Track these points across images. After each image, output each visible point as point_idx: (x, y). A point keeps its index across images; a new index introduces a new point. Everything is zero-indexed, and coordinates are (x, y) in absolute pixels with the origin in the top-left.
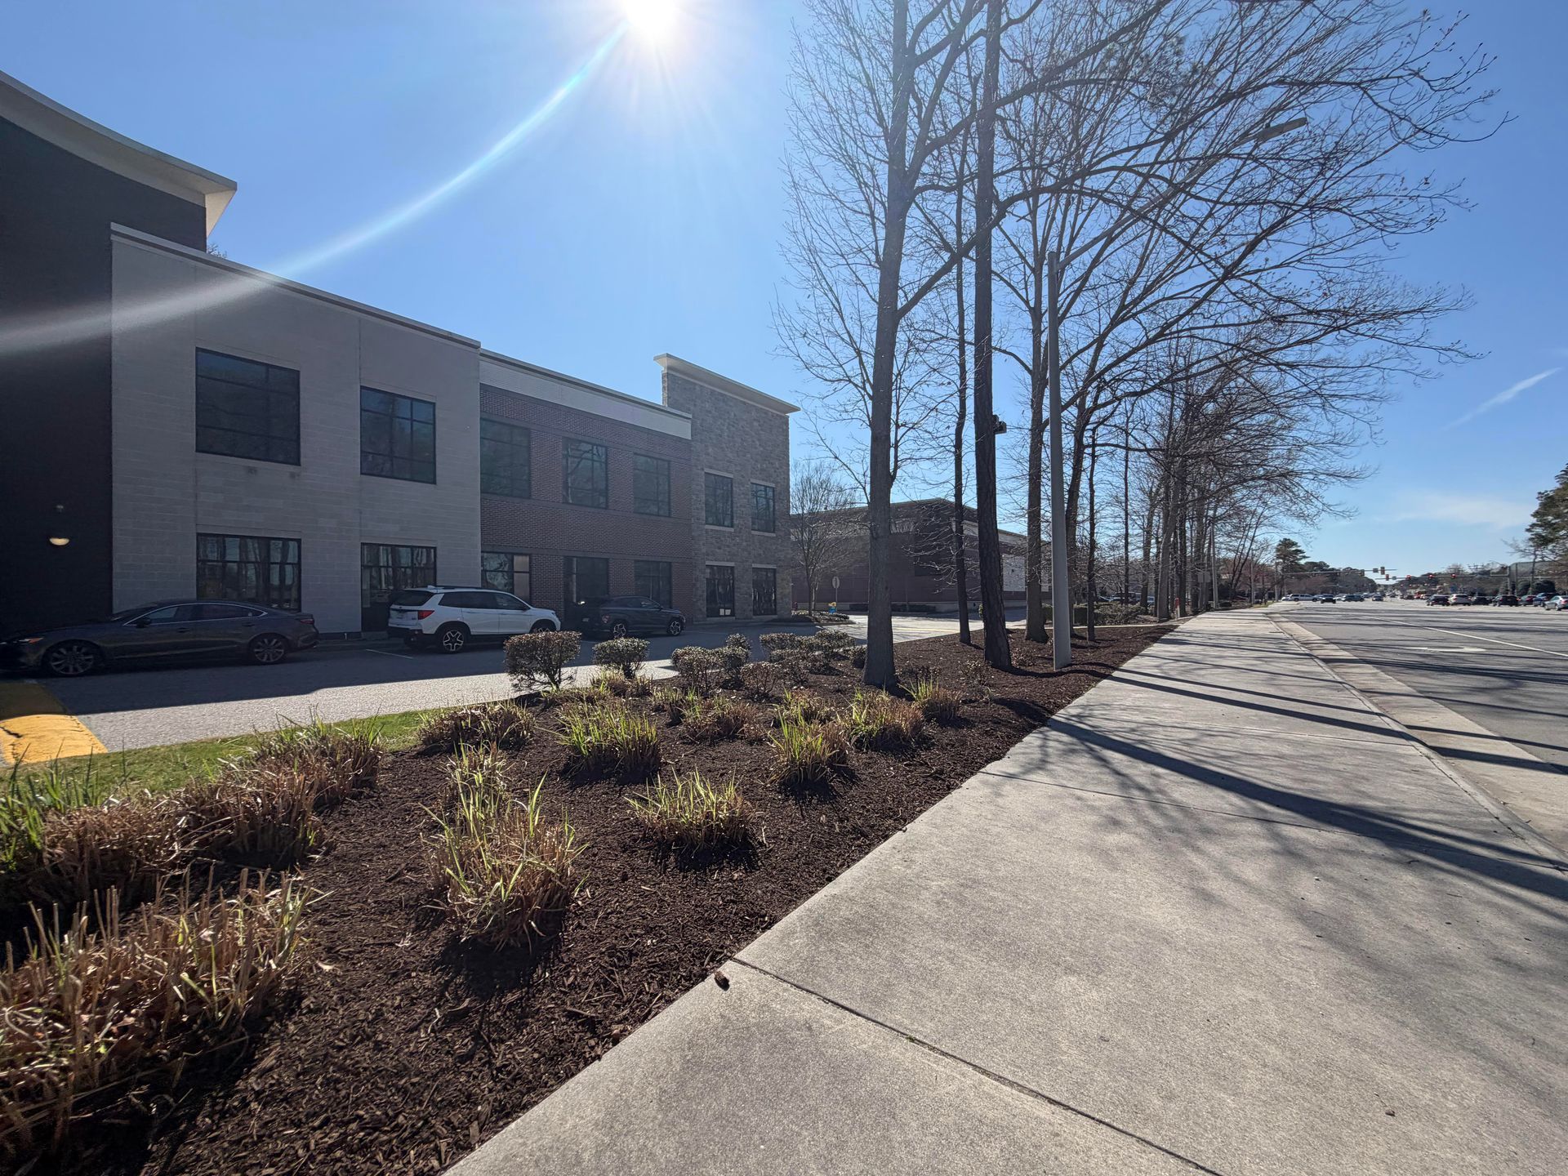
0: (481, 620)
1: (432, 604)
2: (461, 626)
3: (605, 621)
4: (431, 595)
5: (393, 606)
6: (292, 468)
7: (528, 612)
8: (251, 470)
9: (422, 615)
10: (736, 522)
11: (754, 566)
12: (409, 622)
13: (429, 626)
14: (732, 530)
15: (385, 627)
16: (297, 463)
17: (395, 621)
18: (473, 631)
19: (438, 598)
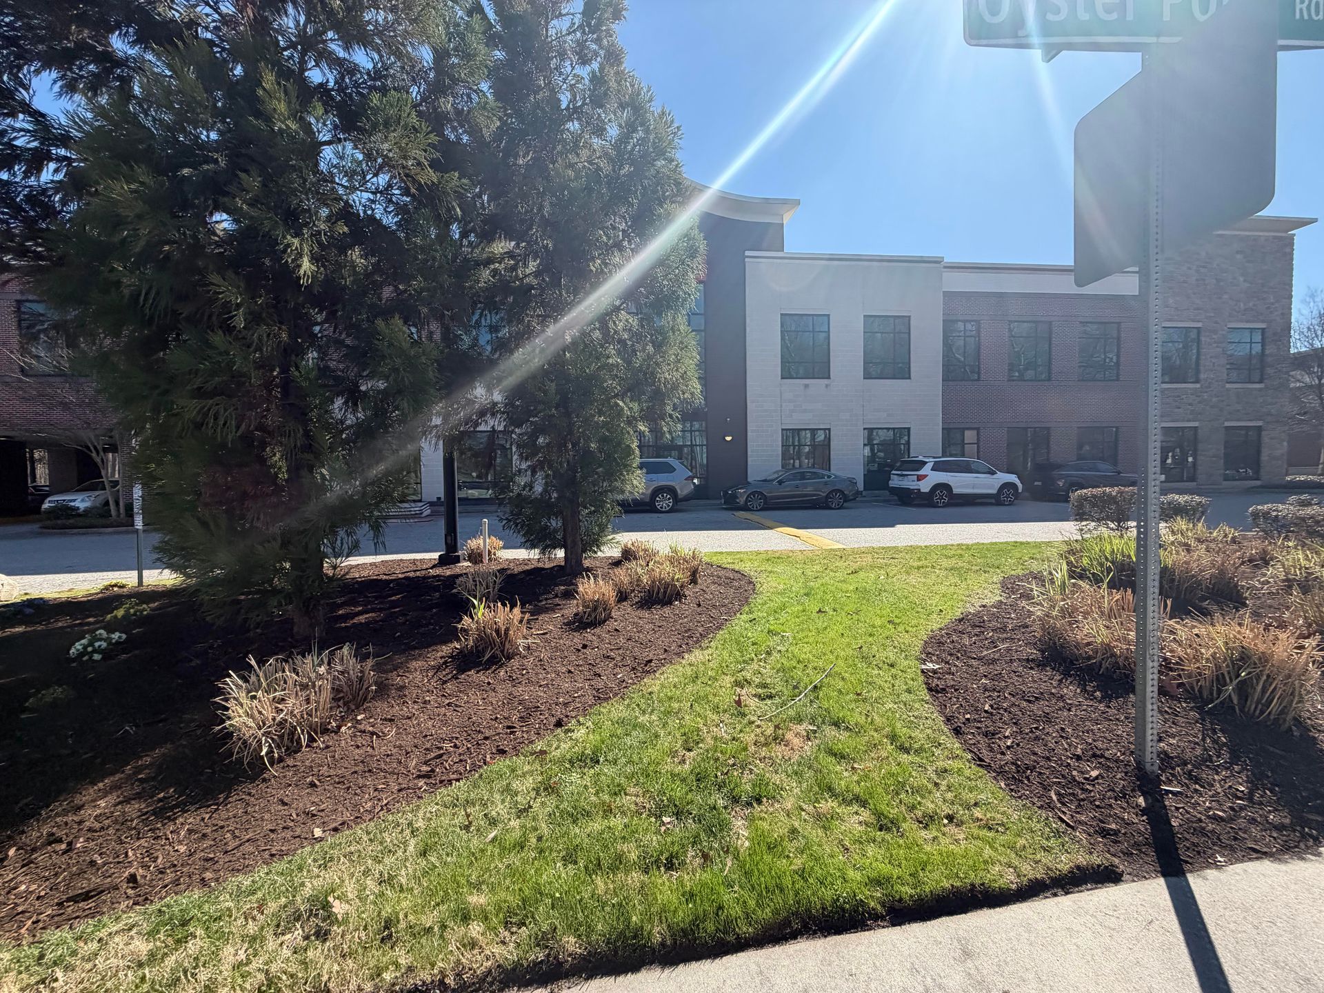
0: (961, 483)
1: (926, 470)
2: (946, 487)
3: (1061, 484)
4: (925, 463)
5: (893, 472)
6: (826, 381)
7: (995, 476)
8: (806, 386)
9: (920, 478)
10: (1202, 376)
11: (1227, 424)
12: (910, 483)
13: (925, 487)
14: (1198, 386)
15: (886, 487)
16: (829, 378)
17: (895, 482)
18: (956, 491)
19: (929, 466)
